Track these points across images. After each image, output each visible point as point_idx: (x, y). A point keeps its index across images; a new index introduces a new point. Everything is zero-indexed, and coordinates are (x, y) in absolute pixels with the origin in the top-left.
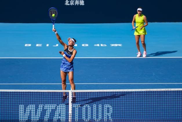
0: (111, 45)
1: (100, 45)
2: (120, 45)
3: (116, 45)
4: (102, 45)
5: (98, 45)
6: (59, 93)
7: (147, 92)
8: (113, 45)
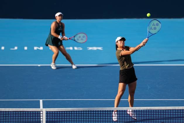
0: (88, 48)
1: (73, 48)
2: (100, 48)
3: (95, 48)
4: (76, 48)
5: (71, 48)
6: (29, 113)
7: (147, 111)
8: (90, 48)
